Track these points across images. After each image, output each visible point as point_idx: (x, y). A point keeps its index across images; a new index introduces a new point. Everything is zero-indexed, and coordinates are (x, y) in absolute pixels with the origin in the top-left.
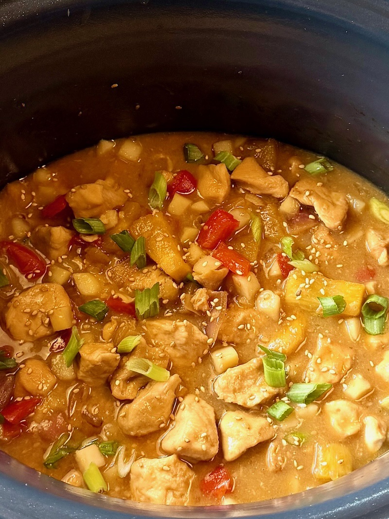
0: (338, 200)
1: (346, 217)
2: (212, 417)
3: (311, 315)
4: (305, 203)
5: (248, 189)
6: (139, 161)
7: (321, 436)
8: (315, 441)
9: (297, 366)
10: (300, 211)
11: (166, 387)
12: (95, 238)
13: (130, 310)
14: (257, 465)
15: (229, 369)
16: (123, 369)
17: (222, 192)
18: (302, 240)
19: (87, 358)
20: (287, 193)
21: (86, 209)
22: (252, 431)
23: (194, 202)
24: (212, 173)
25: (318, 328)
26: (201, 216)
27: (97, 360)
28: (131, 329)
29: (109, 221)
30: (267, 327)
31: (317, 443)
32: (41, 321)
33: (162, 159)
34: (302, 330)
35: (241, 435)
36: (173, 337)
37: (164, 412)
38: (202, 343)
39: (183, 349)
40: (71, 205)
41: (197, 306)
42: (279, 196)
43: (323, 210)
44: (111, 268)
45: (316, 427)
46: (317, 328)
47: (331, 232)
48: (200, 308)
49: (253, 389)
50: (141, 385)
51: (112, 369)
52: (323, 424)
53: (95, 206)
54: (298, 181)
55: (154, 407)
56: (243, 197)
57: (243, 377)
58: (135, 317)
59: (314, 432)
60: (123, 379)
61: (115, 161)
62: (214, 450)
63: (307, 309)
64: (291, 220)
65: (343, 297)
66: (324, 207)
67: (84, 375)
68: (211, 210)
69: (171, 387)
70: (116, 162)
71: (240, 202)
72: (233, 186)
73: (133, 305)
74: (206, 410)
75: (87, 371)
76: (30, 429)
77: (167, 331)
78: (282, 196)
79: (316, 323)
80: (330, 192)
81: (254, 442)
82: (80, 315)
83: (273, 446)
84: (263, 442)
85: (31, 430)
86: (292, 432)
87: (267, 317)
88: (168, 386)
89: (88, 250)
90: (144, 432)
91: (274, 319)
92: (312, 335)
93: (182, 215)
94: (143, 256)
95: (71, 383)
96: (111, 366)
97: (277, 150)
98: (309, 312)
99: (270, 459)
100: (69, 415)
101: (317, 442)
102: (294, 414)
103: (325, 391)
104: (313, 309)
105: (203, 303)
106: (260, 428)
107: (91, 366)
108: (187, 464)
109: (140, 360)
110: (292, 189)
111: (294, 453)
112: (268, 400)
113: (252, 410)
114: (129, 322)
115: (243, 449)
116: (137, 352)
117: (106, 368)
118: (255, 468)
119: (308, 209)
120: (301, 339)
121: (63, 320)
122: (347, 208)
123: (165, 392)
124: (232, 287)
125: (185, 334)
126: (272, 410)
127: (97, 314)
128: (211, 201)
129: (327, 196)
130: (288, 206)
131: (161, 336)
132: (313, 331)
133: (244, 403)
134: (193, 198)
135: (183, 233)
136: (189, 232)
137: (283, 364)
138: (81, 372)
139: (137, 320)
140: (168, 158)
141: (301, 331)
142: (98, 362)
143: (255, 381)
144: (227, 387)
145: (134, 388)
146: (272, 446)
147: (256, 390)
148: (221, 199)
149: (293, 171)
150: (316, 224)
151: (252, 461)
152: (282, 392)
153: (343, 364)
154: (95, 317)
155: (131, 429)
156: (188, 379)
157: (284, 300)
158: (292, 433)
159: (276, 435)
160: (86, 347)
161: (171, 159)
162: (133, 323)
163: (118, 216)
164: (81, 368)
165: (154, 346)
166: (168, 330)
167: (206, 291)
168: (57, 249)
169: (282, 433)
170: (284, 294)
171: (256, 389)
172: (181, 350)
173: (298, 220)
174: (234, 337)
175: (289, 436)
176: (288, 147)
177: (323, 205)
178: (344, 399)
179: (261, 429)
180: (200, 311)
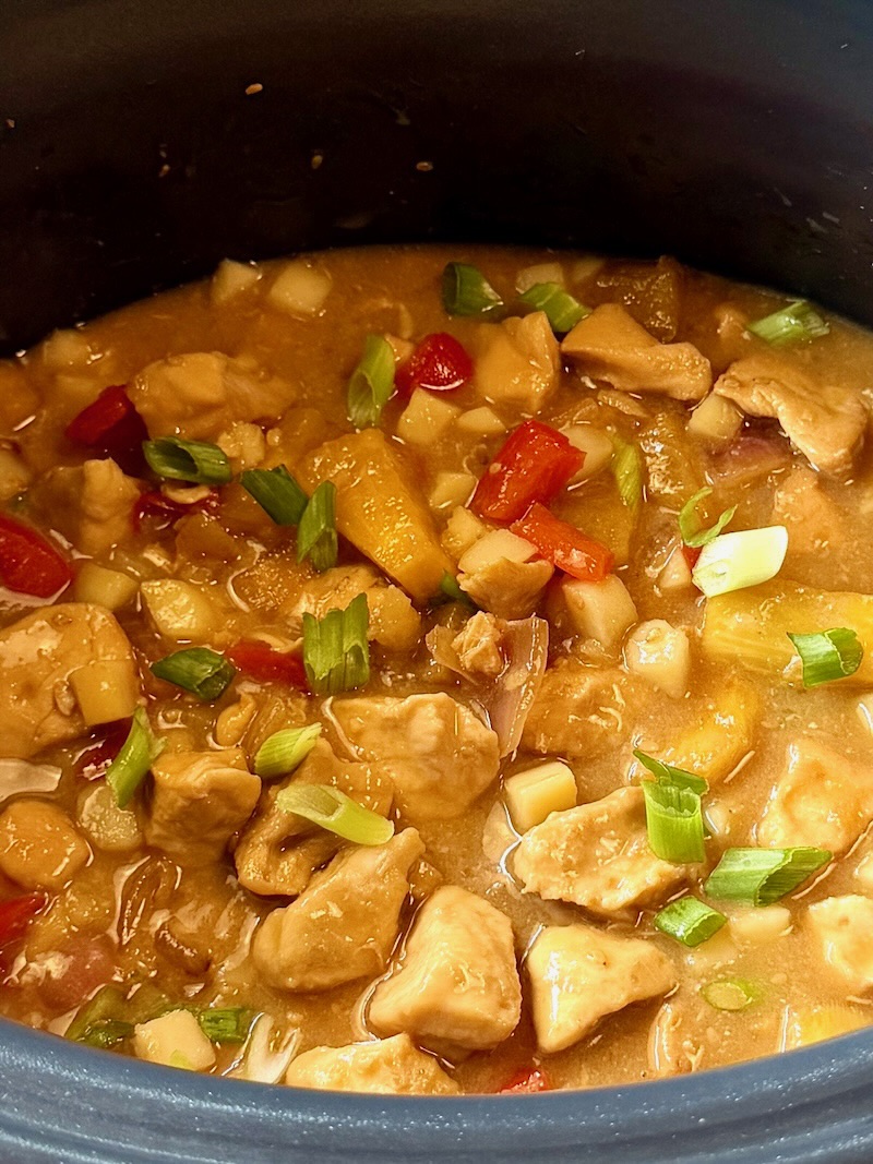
0: (840, 403)
1: (862, 444)
2: (506, 937)
3: (771, 686)
4: (755, 410)
5: (606, 378)
6: (321, 315)
7: (798, 987)
8: (783, 1001)
9: (734, 811)
10: (744, 431)
11: (384, 860)
12: (202, 493)
13: (291, 673)
14: (626, 1064)
15: (554, 814)
16: (270, 816)
17: (538, 383)
18: (749, 503)
19: (170, 783)
20: (708, 387)
21: (181, 418)
22: (613, 973)
23: (465, 409)
24: (512, 338)
25: (789, 718)
26: (483, 446)
27: (198, 783)
28: (293, 719)
29: (241, 450)
30: (655, 714)
31: (788, 1007)
32: (51, 702)
33: (385, 311)
34: (748, 720)
35: (584, 980)
36: (403, 735)
37: (375, 927)
38: (481, 751)
39: (433, 768)
40: (143, 408)
41: (467, 659)
42: (685, 396)
43: (802, 423)
44: (243, 570)
45: (785, 965)
46: (787, 719)
47: (823, 482)
48: (477, 665)
49: (618, 867)
50: (318, 860)
51: (239, 816)
52: (806, 957)
53: (205, 408)
54: (736, 360)
55: (350, 913)
56: (592, 397)
57: (589, 835)
58: (306, 692)
59: (778, 978)
60: (268, 842)
61: (258, 316)
62: (510, 1018)
63: (759, 669)
64: (719, 454)
65: (855, 634)
66: (805, 416)
67: (164, 833)
68: (510, 430)
69: (398, 862)
70: (263, 316)
71: (587, 407)
72: (567, 369)
73: (297, 657)
74: (490, 921)
75: (172, 821)
76: (14, 976)
77: (387, 719)
78: (693, 395)
79: (785, 707)
80: (819, 385)
81: (617, 999)
82: (156, 685)
83: (669, 1010)
84: (644, 1001)
85: (17, 981)
86: (720, 976)
87: (656, 689)
88: (388, 860)
89: (184, 525)
90: (322, 979)
91: (672, 693)
92: (775, 735)
93: (434, 443)
94: (330, 534)
95: (128, 860)
96: (235, 807)
97: (682, 285)
98: (766, 677)
99: (661, 1046)
100: (121, 941)
101: (788, 1002)
102: (727, 932)
103: (812, 872)
104: (775, 668)
105: (485, 650)
106: (635, 963)
107: (181, 802)
108: (439, 1061)
109: (314, 789)
110: (721, 377)
111: (727, 1033)
112: (656, 896)
113: (615, 921)
114: (290, 704)
115: (590, 1016)
116: (307, 770)
117: (223, 812)
118: (622, 1072)
119: (762, 429)
120: (746, 741)
121: (109, 694)
122: (865, 421)
123: (379, 872)
124: (561, 614)
125: (436, 724)
126: (667, 917)
127: (199, 682)
128: (509, 408)
129: (811, 393)
130: (709, 419)
131: (372, 736)
132: (776, 724)
133: (594, 901)
134: (463, 398)
135: (436, 485)
136: (453, 485)
137: (697, 798)
138: (155, 826)
139: (311, 699)
140: (402, 307)
141: (743, 722)
142: (199, 791)
143: (621, 845)
144: (548, 859)
145: (298, 865)
146: (667, 1012)
147: (625, 869)
148: (536, 403)
149: (723, 336)
150: (783, 460)
151: (615, 1053)
152: (693, 876)
153: (858, 803)
154: (193, 691)
155: (287, 970)
156: (445, 850)
157: (700, 646)
158: (720, 981)
159: (678, 985)
160: (169, 758)
161: (410, 310)
162: (298, 706)
163: (265, 440)
164: (156, 816)
165: (352, 760)
166: (391, 715)
167: (493, 621)
168: (98, 521)
169: (692, 981)
170: (699, 632)
171: (625, 865)
172: (426, 769)
173: (737, 454)
174: (567, 739)
175: (711, 988)
176: (711, 279)
177: (802, 413)
178: (859, 894)
179: (639, 966)
180: (478, 674)
